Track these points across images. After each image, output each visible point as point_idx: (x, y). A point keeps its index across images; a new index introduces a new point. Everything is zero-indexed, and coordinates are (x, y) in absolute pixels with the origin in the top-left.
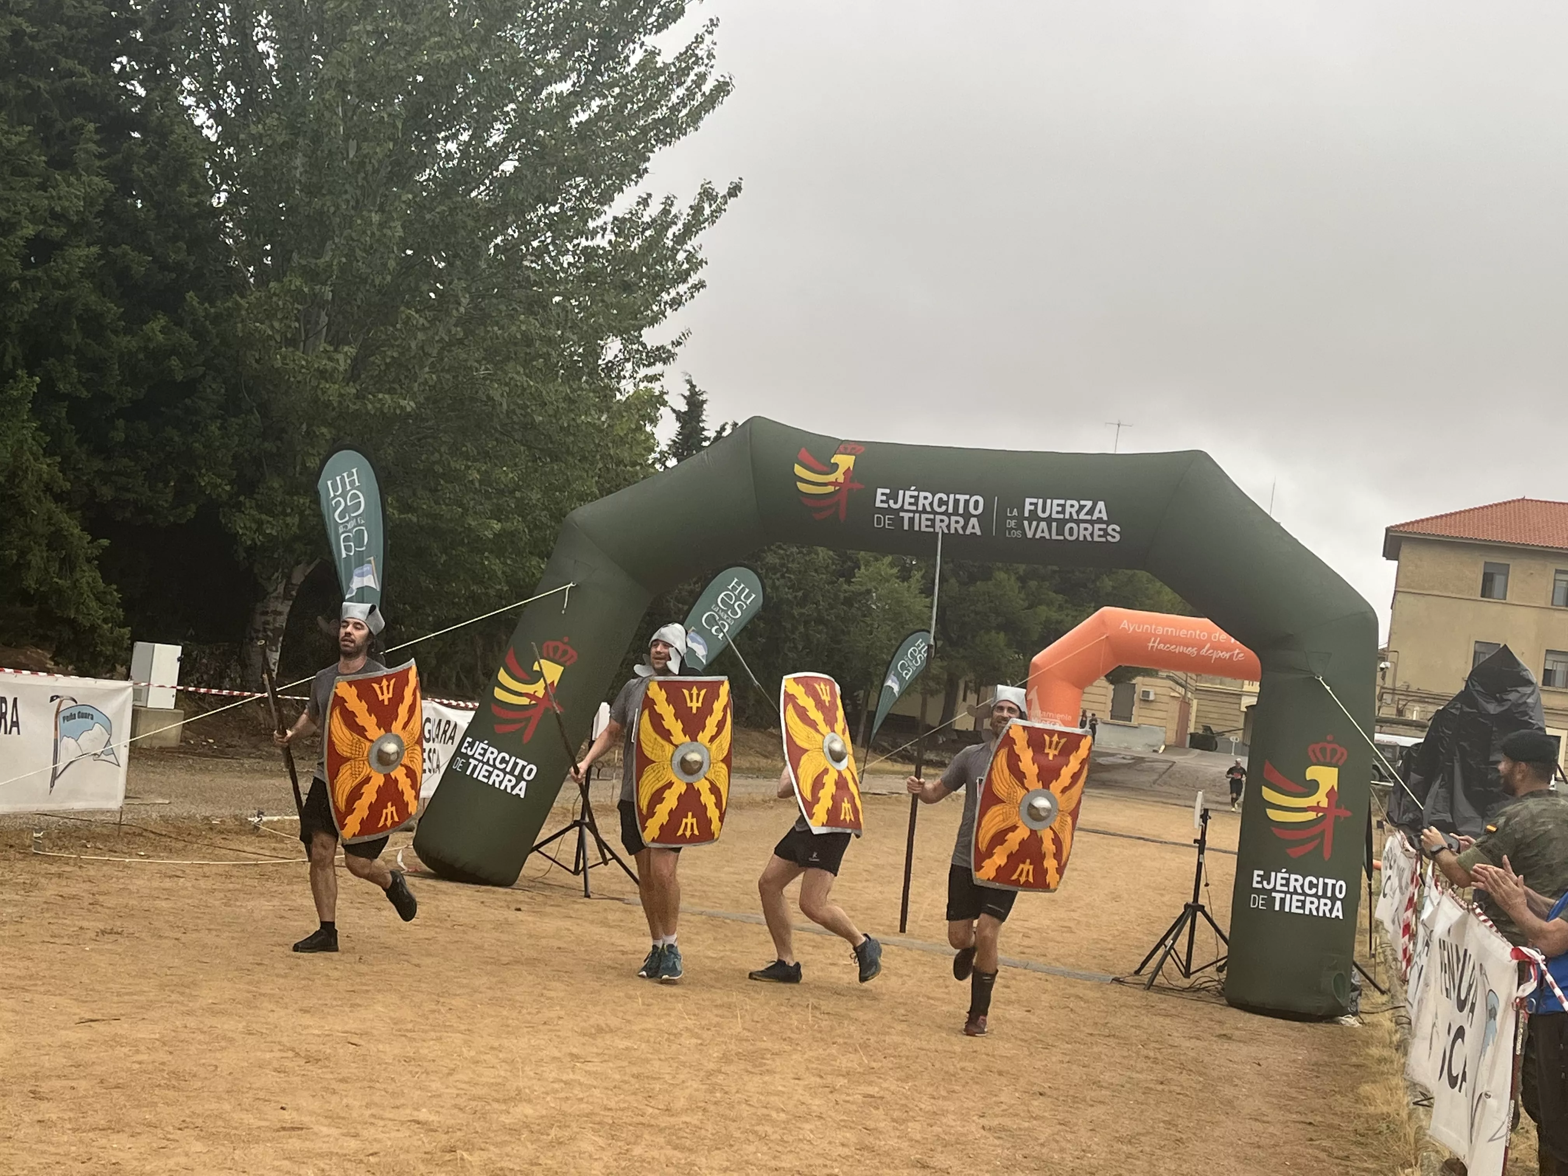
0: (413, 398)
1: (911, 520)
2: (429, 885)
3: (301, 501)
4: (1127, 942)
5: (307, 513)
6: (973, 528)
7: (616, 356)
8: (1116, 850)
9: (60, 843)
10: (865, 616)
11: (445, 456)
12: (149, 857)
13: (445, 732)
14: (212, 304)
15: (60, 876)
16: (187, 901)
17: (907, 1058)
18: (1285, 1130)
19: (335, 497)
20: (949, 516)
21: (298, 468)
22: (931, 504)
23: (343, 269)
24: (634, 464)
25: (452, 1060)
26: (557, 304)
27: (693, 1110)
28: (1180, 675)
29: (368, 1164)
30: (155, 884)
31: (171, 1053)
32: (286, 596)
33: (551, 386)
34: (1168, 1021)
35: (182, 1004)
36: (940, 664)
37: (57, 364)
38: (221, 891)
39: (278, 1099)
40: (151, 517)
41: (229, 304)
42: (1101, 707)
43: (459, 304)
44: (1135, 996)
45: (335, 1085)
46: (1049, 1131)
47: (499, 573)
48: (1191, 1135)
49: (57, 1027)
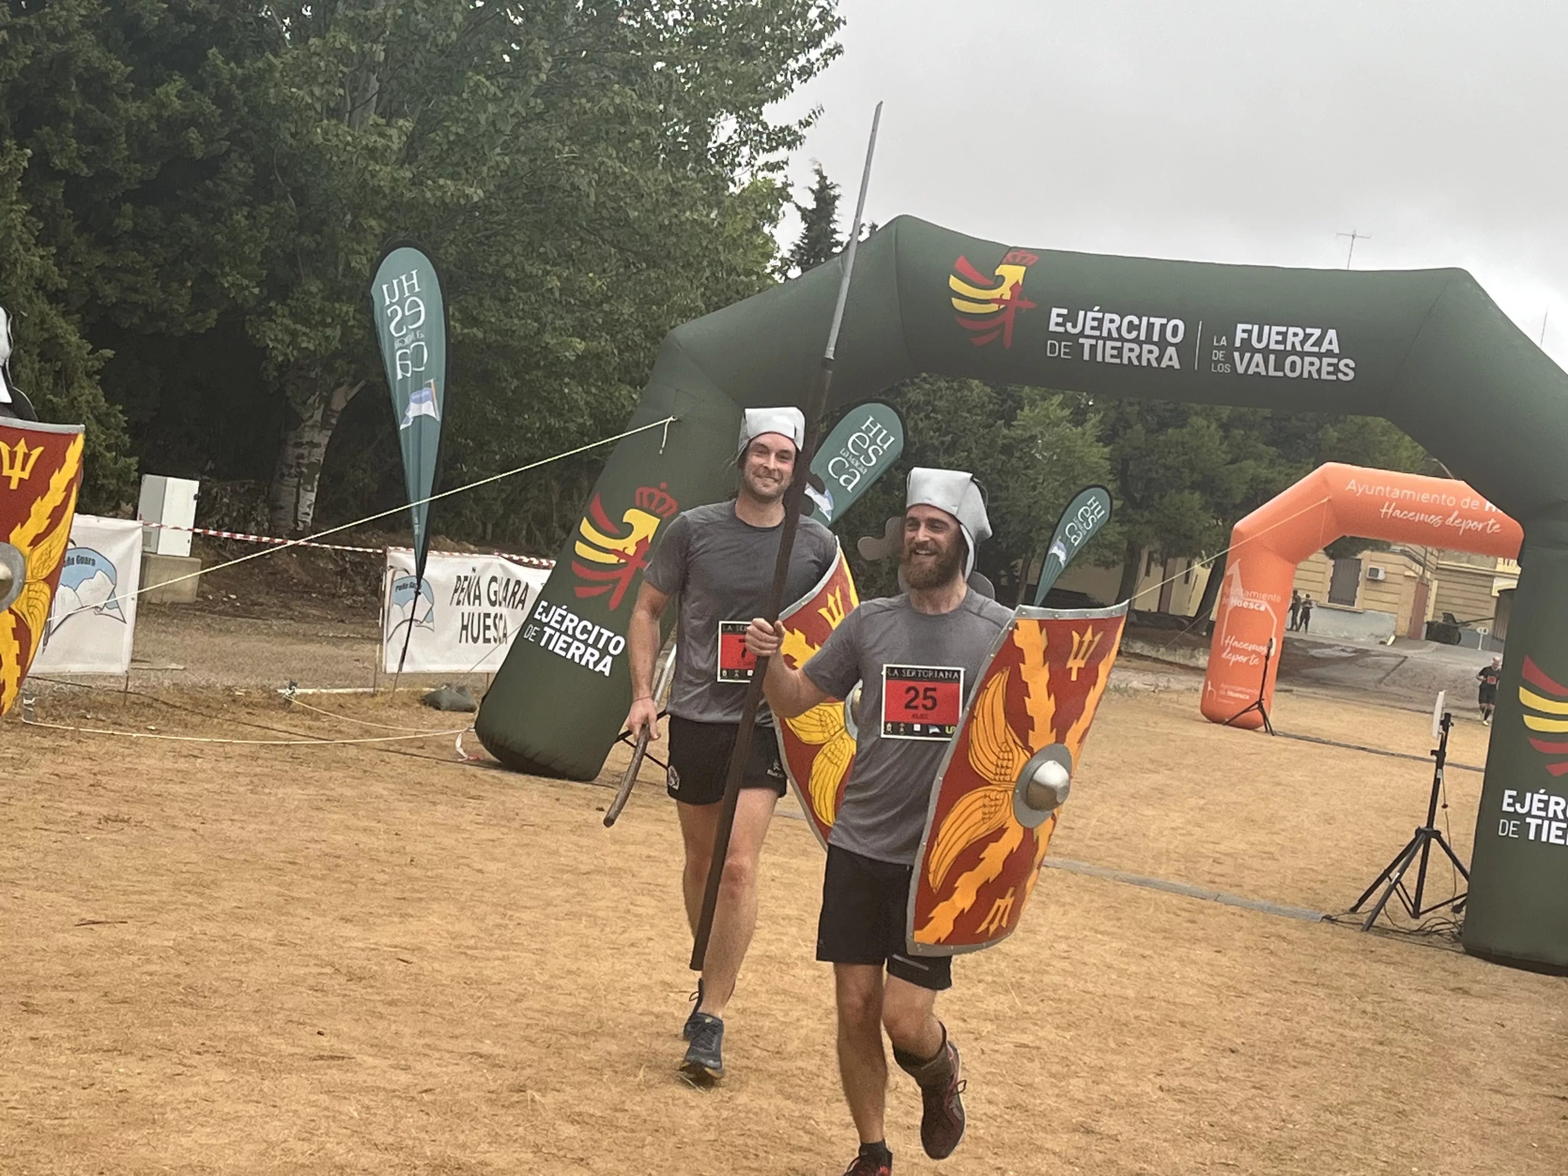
0: (482, 184)
1: (1093, 348)
2: (493, 777)
3: (344, 309)
4: (1342, 873)
5: (350, 324)
6: (1171, 359)
7: (730, 138)
8: (1330, 761)
9: (55, 713)
10: (1027, 468)
11: (519, 259)
12: (160, 732)
13: (514, 594)
14: (240, 64)
15: (54, 751)
16: (206, 786)
17: (1070, 1002)
18: (1534, 1106)
19: (392, 304)
20: (1140, 343)
21: (341, 268)
22: (1119, 329)
23: (398, 23)
24: (749, 273)
25: (521, 984)
26: (660, 71)
27: (809, 1054)
28: (1417, 549)
29: (421, 1103)
30: (168, 764)
31: (187, 964)
32: (324, 425)
33: (649, 174)
34: (1391, 969)
35: (200, 905)
36: (1119, 529)
37: (53, 133)
38: (246, 775)
39: (315, 1022)
40: (164, 324)
41: (260, 64)
42: (1319, 587)
43: (540, 70)
44: (1351, 938)
45: (381, 1008)
46: (1241, 1095)
47: (582, 403)
48: (1415, 1106)
49: (54, 929)
